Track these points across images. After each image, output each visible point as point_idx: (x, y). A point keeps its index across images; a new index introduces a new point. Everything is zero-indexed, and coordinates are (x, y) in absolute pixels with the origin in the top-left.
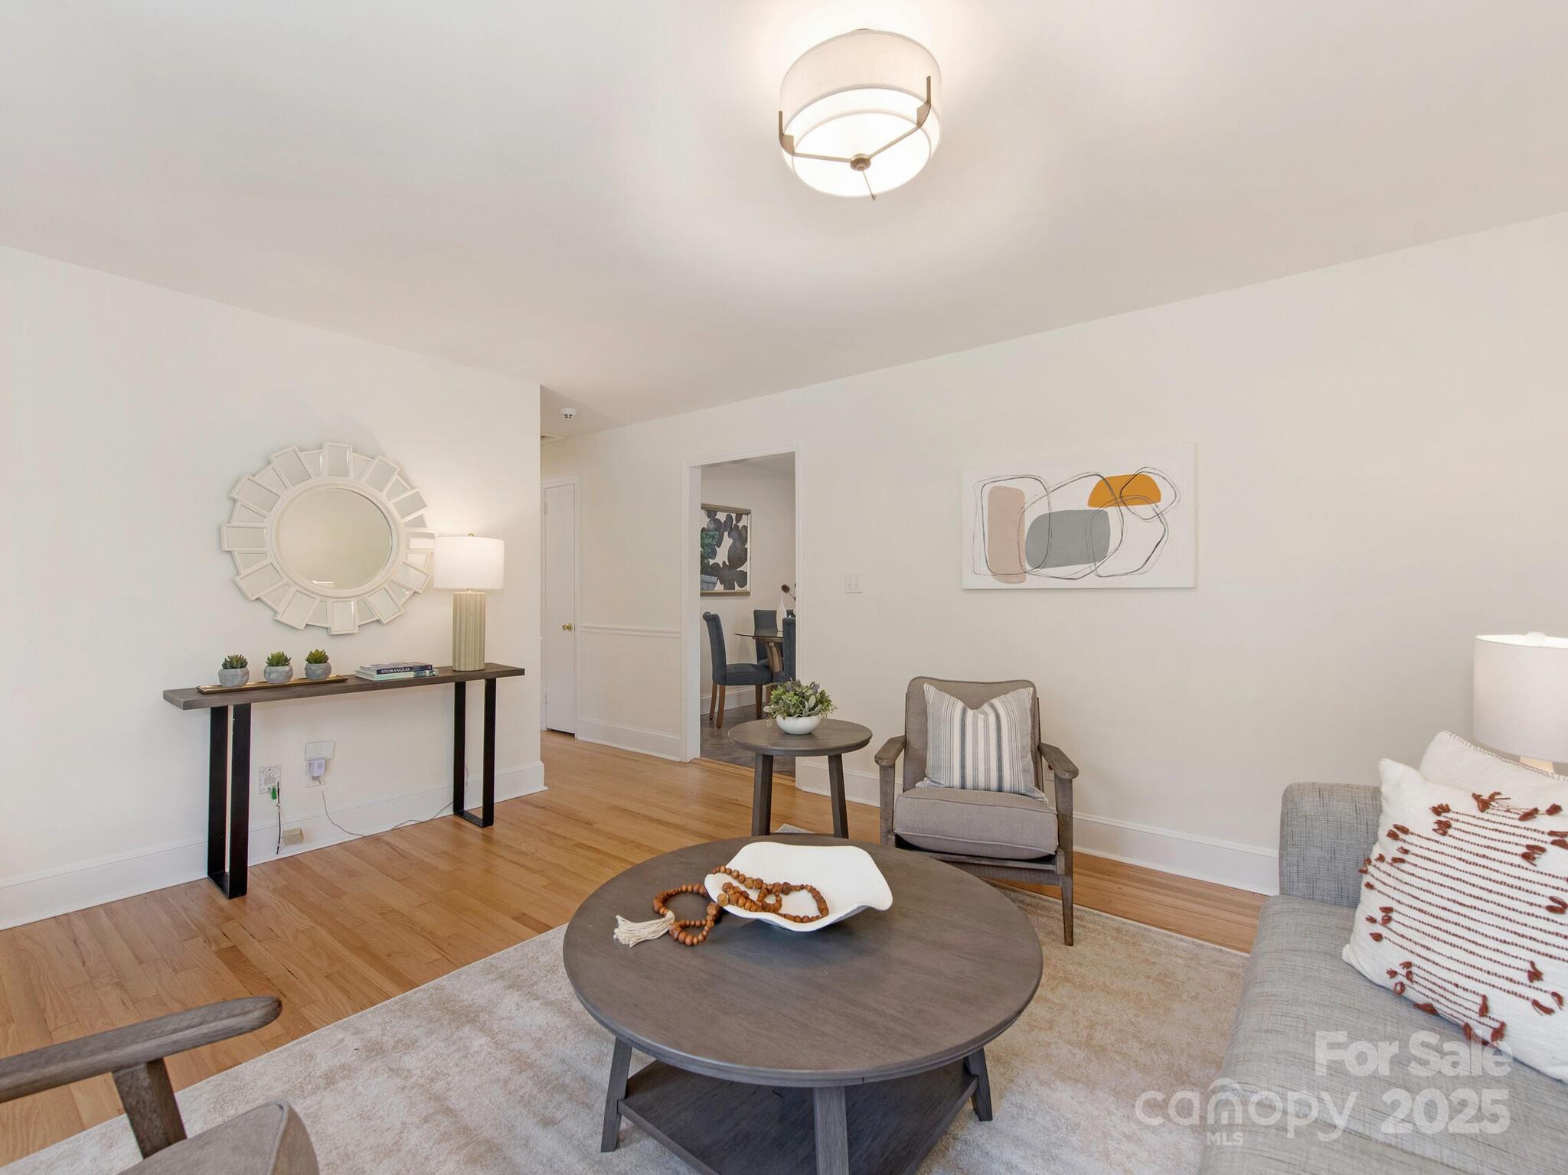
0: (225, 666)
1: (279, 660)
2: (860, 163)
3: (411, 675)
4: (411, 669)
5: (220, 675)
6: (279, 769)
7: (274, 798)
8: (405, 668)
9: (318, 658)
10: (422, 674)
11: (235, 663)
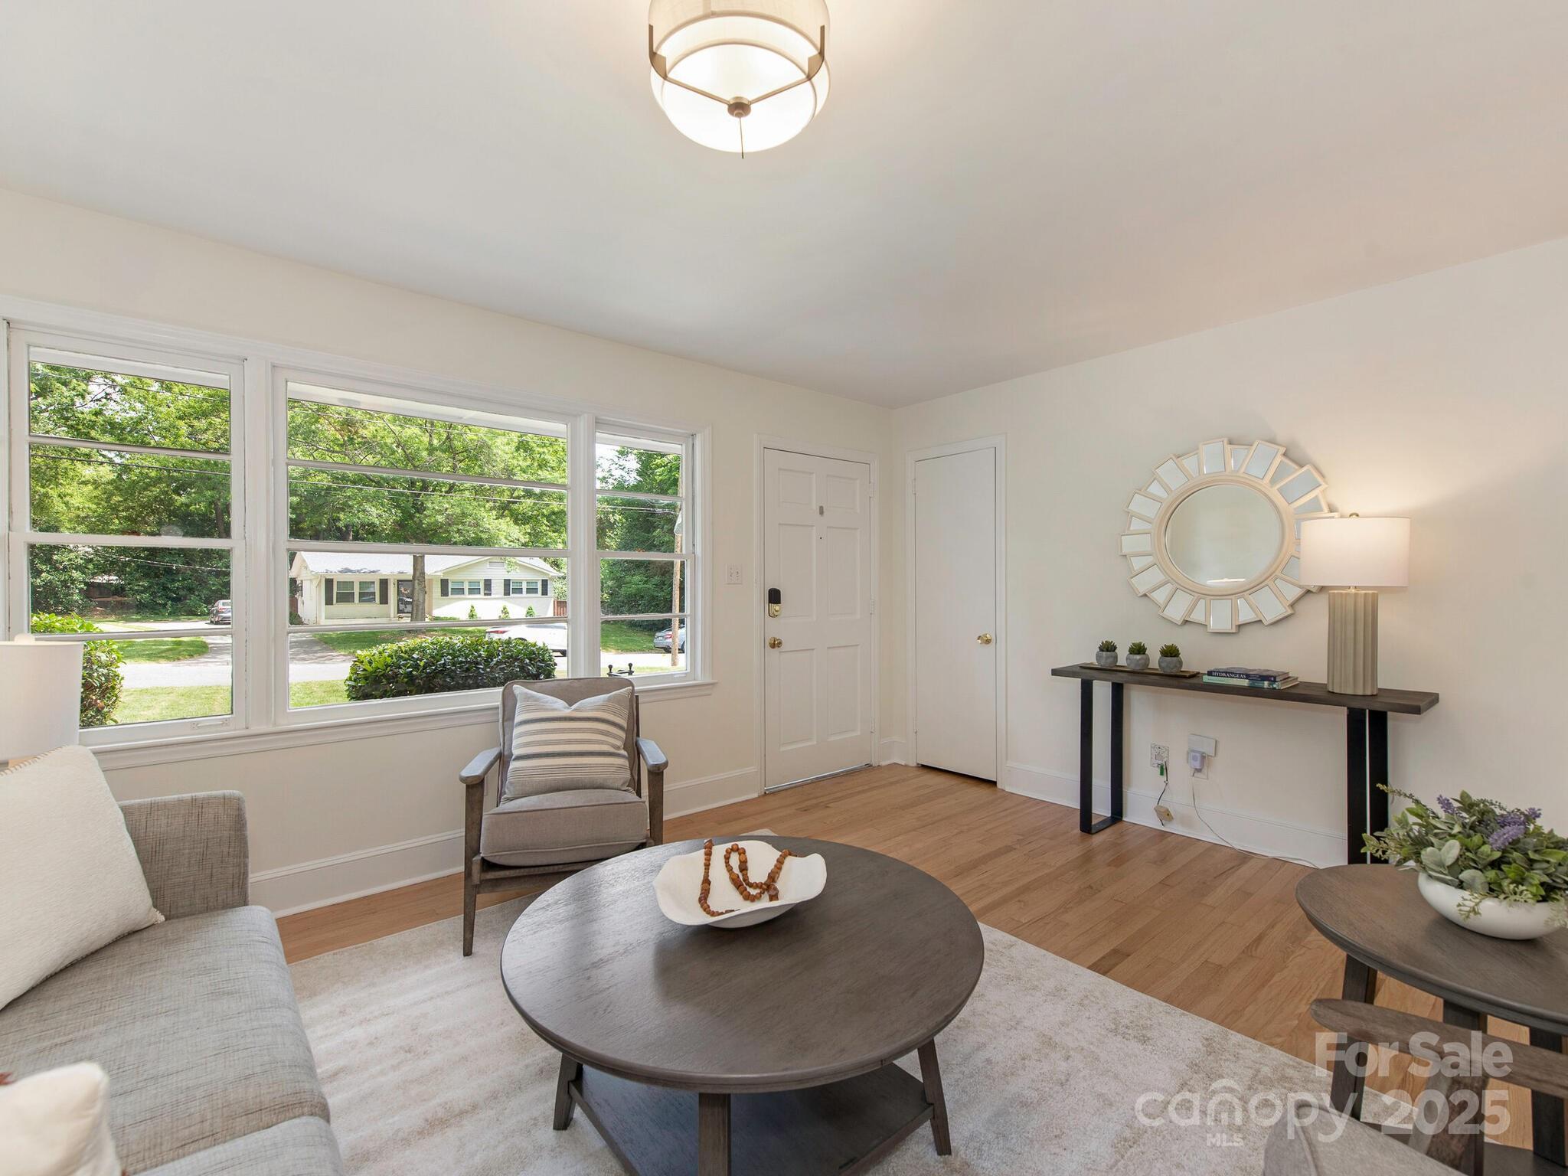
0: (1101, 649)
1: (1138, 650)
2: (739, 108)
3: (1245, 683)
4: (1248, 676)
5: (1097, 655)
6: (1166, 750)
7: (1162, 774)
8: (1240, 674)
9: (1170, 652)
10: (1258, 684)
11: (1108, 648)
